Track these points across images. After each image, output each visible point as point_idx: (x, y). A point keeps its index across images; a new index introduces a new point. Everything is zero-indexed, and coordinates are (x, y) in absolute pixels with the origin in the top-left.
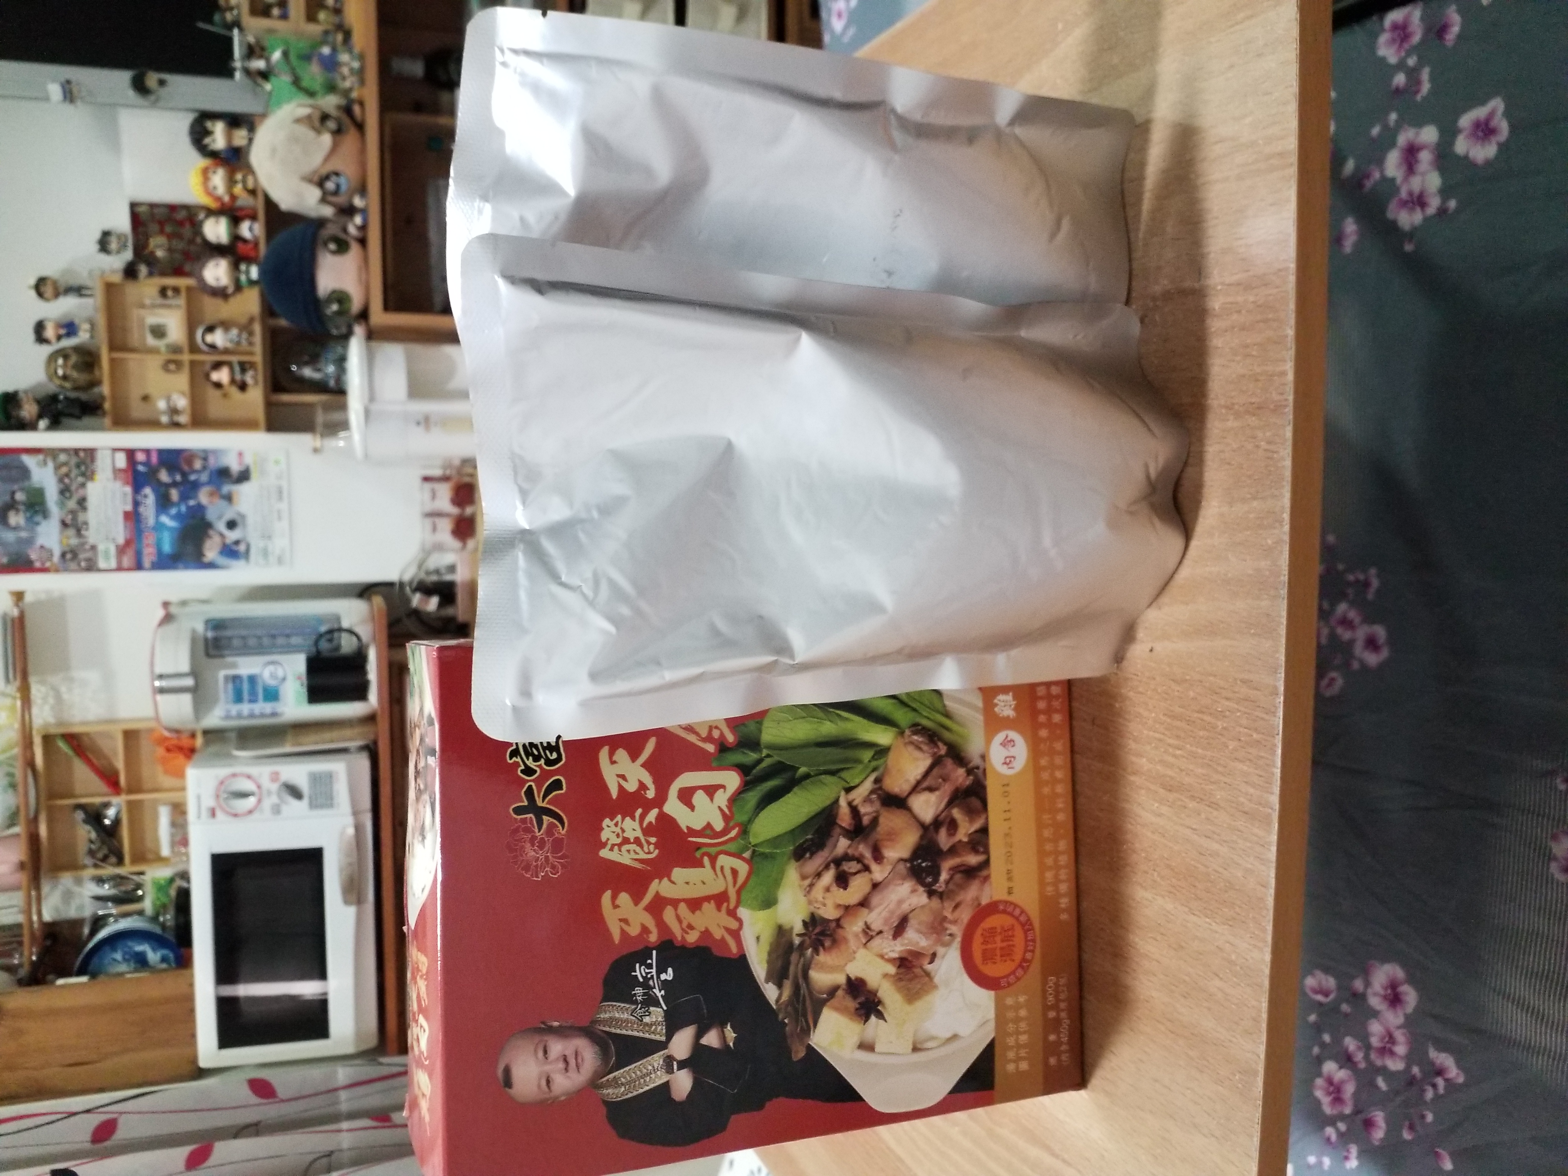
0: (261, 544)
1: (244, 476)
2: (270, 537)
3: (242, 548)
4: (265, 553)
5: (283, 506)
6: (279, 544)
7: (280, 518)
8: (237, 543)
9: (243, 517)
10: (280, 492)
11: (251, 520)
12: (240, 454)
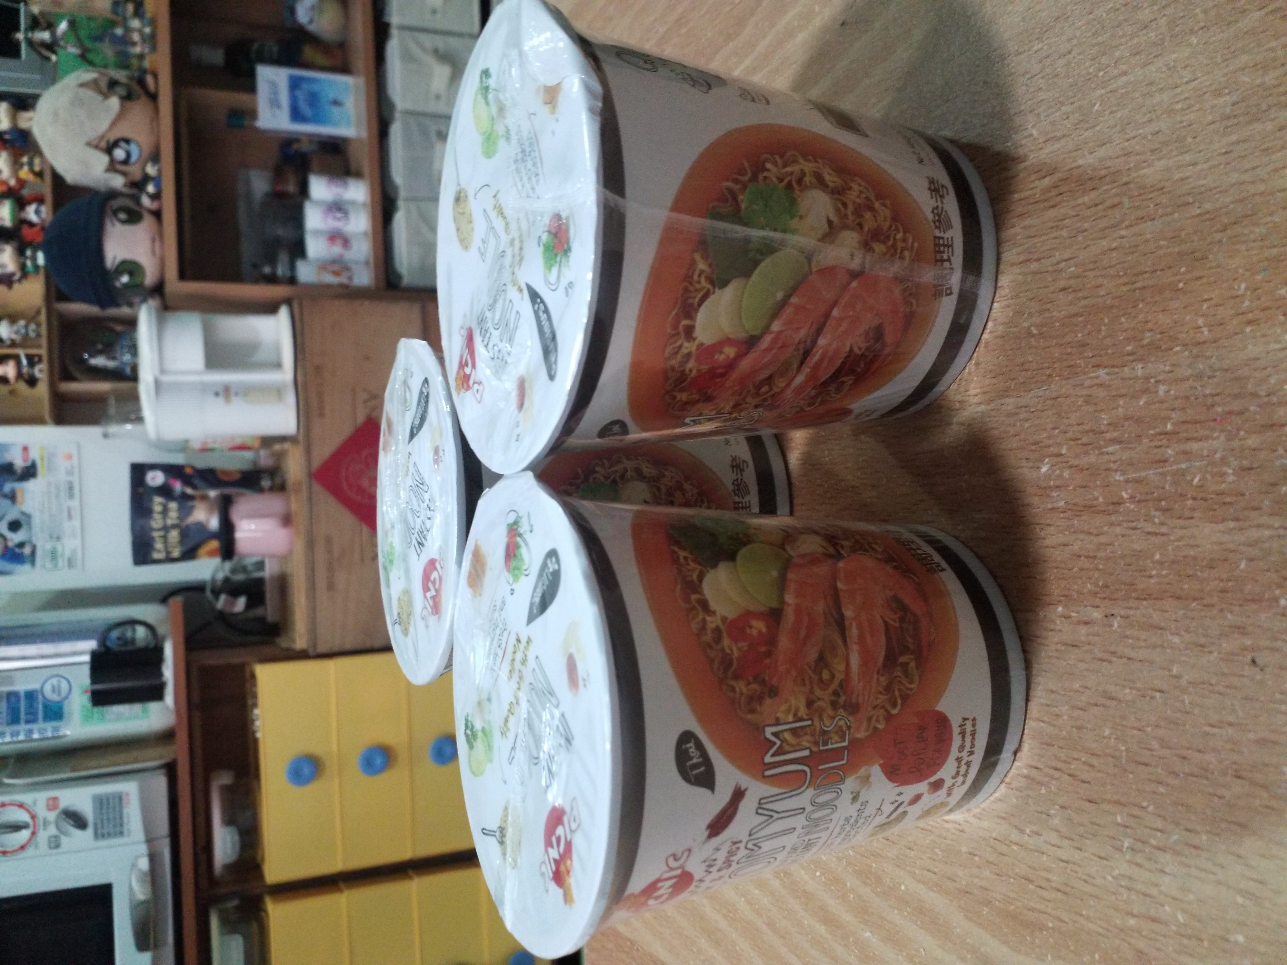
0: (49, 546)
1: (30, 472)
2: (58, 538)
3: (27, 550)
4: (54, 556)
5: (75, 503)
6: (69, 545)
7: (70, 517)
8: (21, 545)
9: (28, 516)
10: (71, 488)
11: (36, 521)
12: (25, 449)
